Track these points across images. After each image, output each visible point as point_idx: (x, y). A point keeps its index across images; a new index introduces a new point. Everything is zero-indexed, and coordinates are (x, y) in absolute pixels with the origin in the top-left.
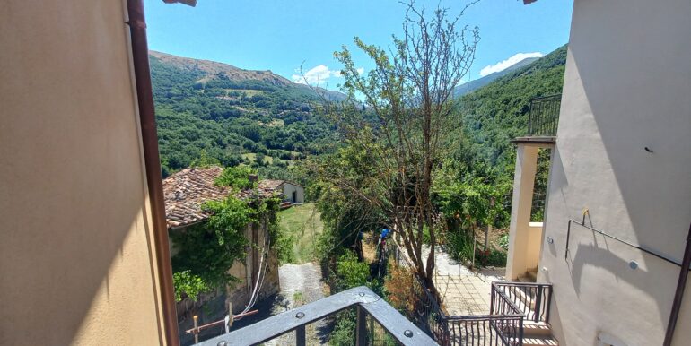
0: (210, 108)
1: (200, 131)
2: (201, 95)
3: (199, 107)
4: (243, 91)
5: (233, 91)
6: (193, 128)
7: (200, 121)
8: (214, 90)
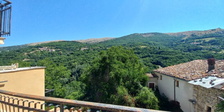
0: (187, 48)
1: (183, 56)
2: (184, 43)
3: (183, 48)
4: (203, 39)
5: (198, 40)
6: (181, 55)
7: (183, 53)
8: (189, 41)
